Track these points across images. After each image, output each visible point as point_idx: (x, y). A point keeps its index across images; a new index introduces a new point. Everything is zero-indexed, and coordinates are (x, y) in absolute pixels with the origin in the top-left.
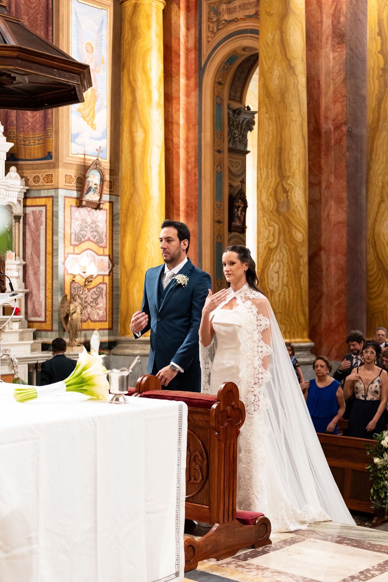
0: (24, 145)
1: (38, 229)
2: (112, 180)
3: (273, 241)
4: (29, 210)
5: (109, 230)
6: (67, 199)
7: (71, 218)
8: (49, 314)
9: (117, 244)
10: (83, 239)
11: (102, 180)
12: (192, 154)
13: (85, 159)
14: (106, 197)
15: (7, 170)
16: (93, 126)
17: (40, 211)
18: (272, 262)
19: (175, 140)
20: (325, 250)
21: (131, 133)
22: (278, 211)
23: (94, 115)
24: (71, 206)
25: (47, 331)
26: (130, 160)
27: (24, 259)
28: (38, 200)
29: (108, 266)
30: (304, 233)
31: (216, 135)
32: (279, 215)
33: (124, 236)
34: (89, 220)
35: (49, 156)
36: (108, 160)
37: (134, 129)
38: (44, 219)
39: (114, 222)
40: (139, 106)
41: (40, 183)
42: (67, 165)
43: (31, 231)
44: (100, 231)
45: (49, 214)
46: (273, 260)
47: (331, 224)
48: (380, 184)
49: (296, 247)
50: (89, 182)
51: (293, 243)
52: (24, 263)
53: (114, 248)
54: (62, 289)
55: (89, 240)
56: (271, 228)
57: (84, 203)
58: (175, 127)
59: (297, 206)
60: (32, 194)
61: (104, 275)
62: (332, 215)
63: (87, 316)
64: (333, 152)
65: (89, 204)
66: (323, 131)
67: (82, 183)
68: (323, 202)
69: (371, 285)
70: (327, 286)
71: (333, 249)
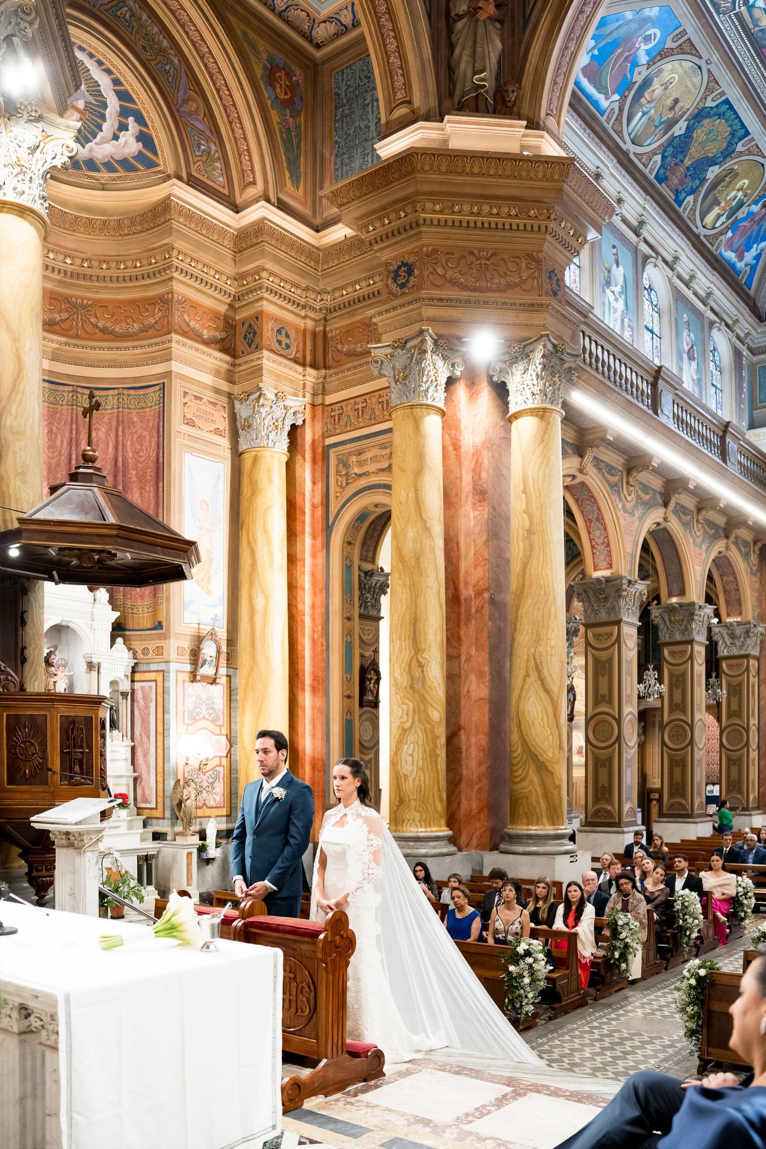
0: (133, 613)
1: (147, 707)
2: (229, 652)
3: (407, 720)
4: (137, 685)
5: (227, 706)
6: (179, 674)
7: (184, 695)
8: (160, 799)
9: (236, 722)
10: (197, 718)
11: (219, 652)
12: (319, 622)
13: (199, 629)
14: (223, 671)
15: (113, 642)
16: (208, 592)
19: (300, 606)
20: (464, 729)
21: (251, 599)
22: (412, 687)
23: (209, 580)
24: (184, 681)
25: (156, 818)
26: (249, 629)
27: (132, 739)
28: (147, 674)
29: (225, 746)
30: (441, 711)
31: (345, 601)
32: (414, 692)
33: (243, 714)
34: (204, 697)
35: (159, 626)
36: (225, 630)
37: (254, 595)
38: (153, 696)
39: (232, 698)
40: (260, 570)
41: (149, 656)
42: (179, 636)
43: (140, 710)
44: (216, 707)
45: (160, 690)
47: (471, 700)
49: (433, 727)
50: (204, 654)
51: (429, 723)
52: (132, 744)
53: (232, 726)
55: (204, 718)
56: (404, 706)
57: (198, 678)
58: (300, 592)
59: (433, 682)
60: (141, 668)
61: (221, 757)
62: (472, 691)
64: (473, 622)
65: (205, 678)
66: (463, 598)
67: (195, 655)
68: (463, 676)
69: (515, 768)
70: (467, 769)
71: (473, 728)
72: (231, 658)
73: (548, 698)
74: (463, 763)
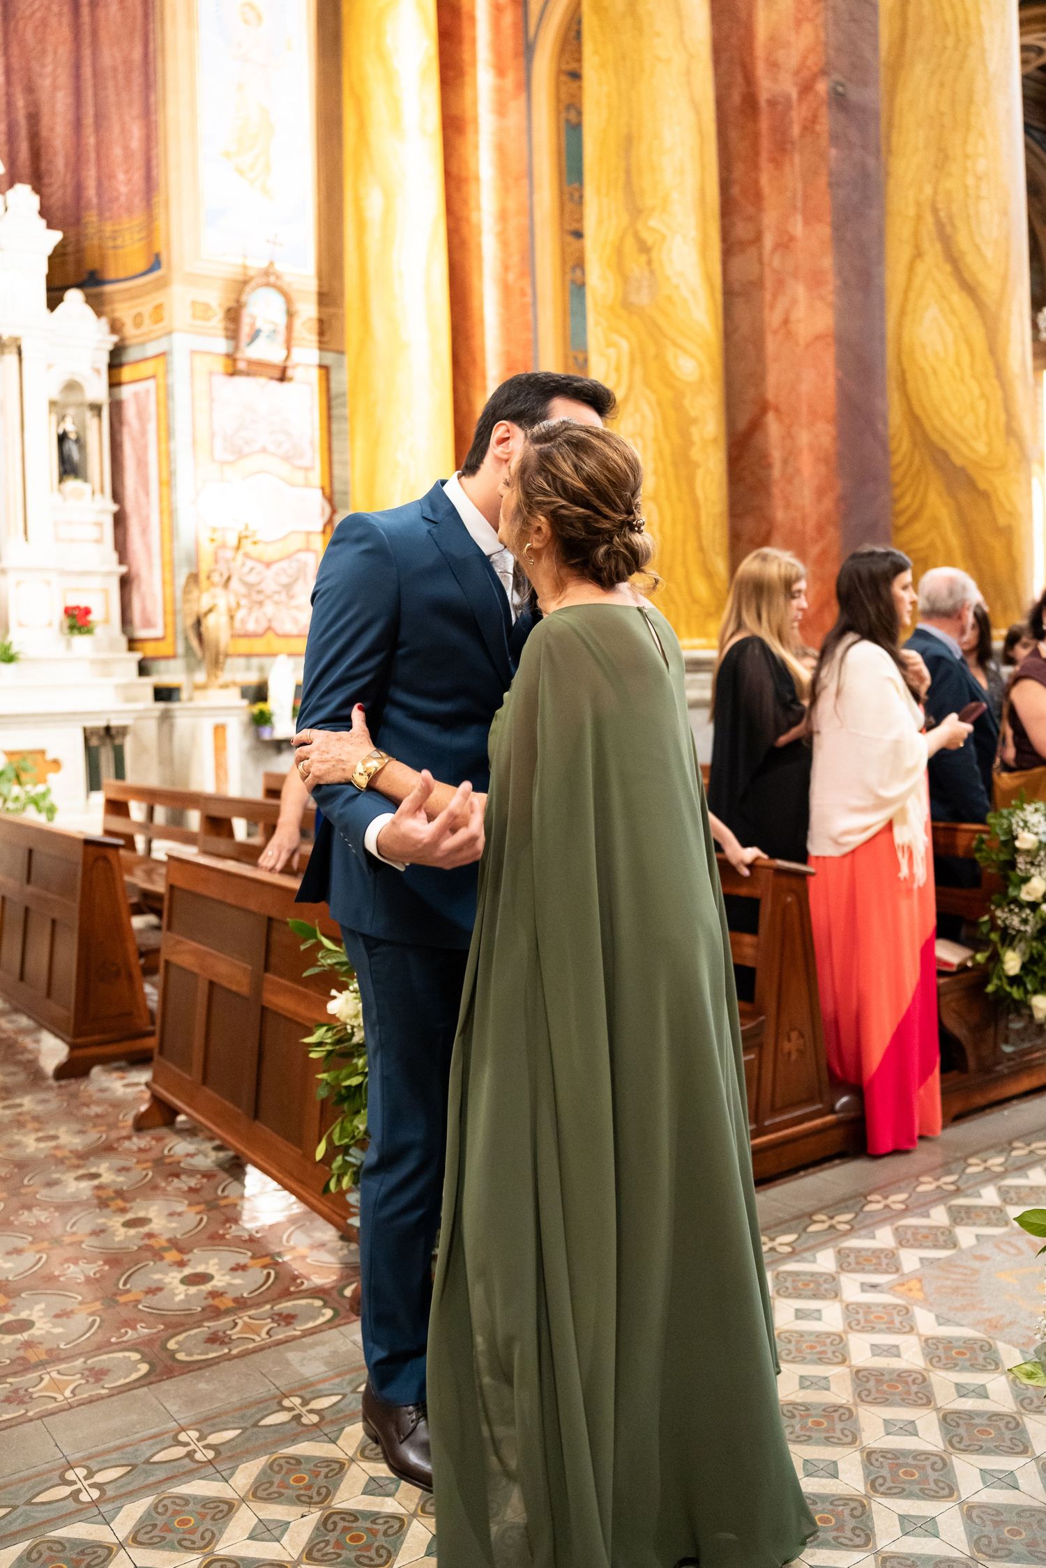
0: (115, 247)
1: (144, 432)
2: (325, 317)
4: (126, 392)
5: (321, 429)
6: (198, 358)
7: (212, 400)
8: (169, 618)
9: (344, 463)
10: (247, 450)
11: (290, 314)
14: (307, 355)
15: (54, 298)
16: (267, 192)
17: (147, 391)
20: (777, 410)
21: (357, 200)
22: (626, 304)
23: (267, 168)
24: (211, 374)
25: (167, 658)
27: (117, 496)
28: (141, 365)
29: (319, 510)
30: (703, 359)
31: (566, 197)
32: (631, 313)
34: (262, 406)
35: (155, 264)
38: (152, 408)
39: (335, 412)
41: (144, 329)
42: (196, 279)
43: (133, 439)
44: (294, 431)
45: (162, 394)
47: (798, 343)
48: (911, 211)
49: (679, 397)
50: (253, 318)
51: (671, 387)
52: (115, 508)
53: (337, 470)
54: (194, 559)
55: (264, 450)
56: (612, 352)
57: (242, 365)
58: (469, 187)
59: (677, 287)
60: (131, 355)
61: (308, 533)
62: (799, 321)
63: (264, 624)
64: (797, 158)
65: (256, 368)
66: (763, 97)
67: (233, 315)
68: (769, 284)
69: (897, 492)
70: (788, 506)
71: (804, 409)
72: (327, 331)
73: (971, 304)
74: (776, 491)
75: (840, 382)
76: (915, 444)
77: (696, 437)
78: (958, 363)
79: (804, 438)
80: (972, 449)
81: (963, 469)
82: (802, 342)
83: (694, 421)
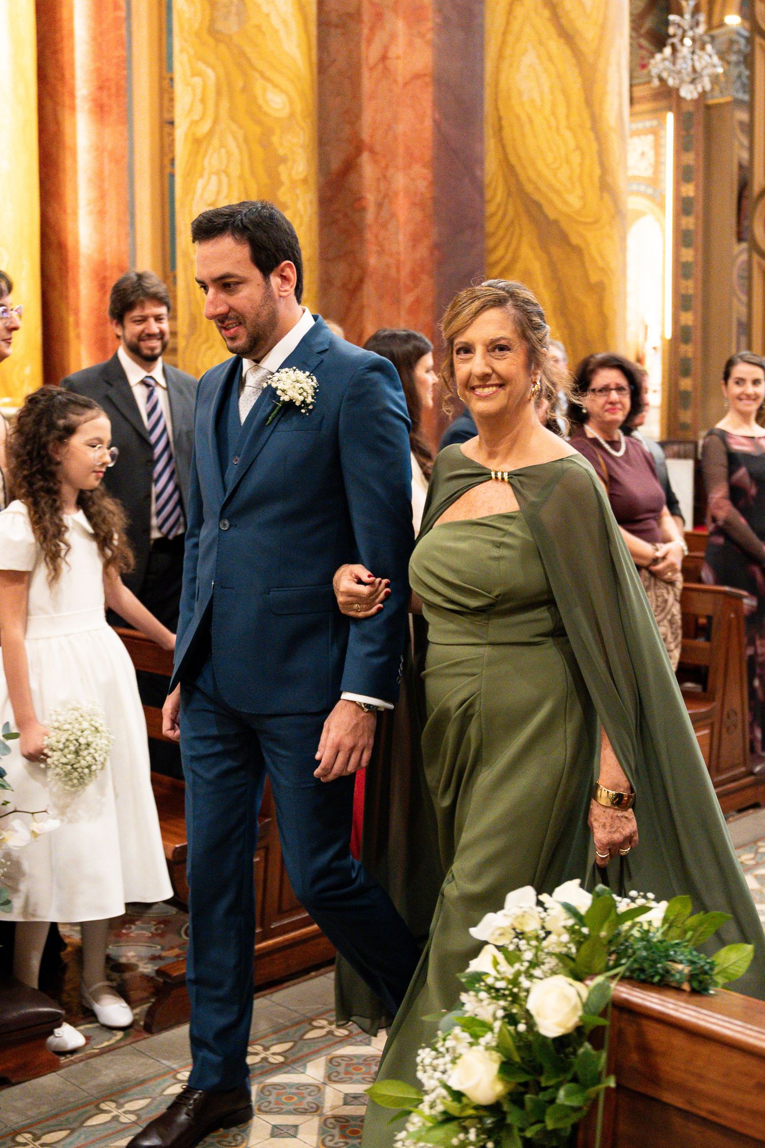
3: (202, 118)
18: (201, 176)
20: (372, 151)
22: (212, 31)
30: (294, 95)
32: (218, 41)
46: (203, 169)
47: (395, 81)
49: (267, 133)
51: (258, 122)
59: (268, 15)
62: (398, 58)
68: (366, 17)
69: (491, 243)
70: (381, 252)
71: (401, 150)
73: (568, 52)
74: (369, 236)
75: (437, 124)
76: (509, 194)
77: (284, 177)
78: (554, 113)
79: (400, 181)
80: (565, 202)
81: (556, 222)
82: (400, 79)
83: (283, 160)
